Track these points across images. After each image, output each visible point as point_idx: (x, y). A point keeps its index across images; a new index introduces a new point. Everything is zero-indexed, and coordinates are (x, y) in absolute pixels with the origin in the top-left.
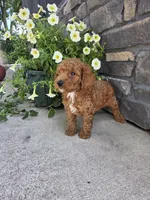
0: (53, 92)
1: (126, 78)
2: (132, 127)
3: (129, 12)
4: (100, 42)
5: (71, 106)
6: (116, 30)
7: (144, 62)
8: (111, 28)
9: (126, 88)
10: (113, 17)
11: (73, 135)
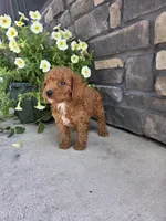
0: (42, 104)
1: (116, 85)
2: (127, 134)
3: (114, 20)
4: (88, 50)
5: (63, 118)
6: (103, 38)
7: (133, 68)
8: (98, 36)
9: (118, 95)
10: (99, 25)
11: (68, 148)
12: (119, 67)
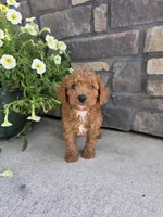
8: (76, 36)
12: (103, 70)
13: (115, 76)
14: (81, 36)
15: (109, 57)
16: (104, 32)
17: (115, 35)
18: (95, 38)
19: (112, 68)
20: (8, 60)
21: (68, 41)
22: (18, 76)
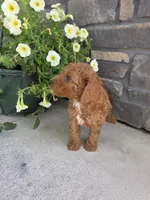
8: (99, 24)
12: (123, 62)
13: (134, 70)
14: (105, 23)
15: (131, 48)
16: (129, 21)
17: (140, 25)
18: (119, 27)
19: (132, 60)
20: (24, 49)
21: (91, 28)
22: (35, 62)
